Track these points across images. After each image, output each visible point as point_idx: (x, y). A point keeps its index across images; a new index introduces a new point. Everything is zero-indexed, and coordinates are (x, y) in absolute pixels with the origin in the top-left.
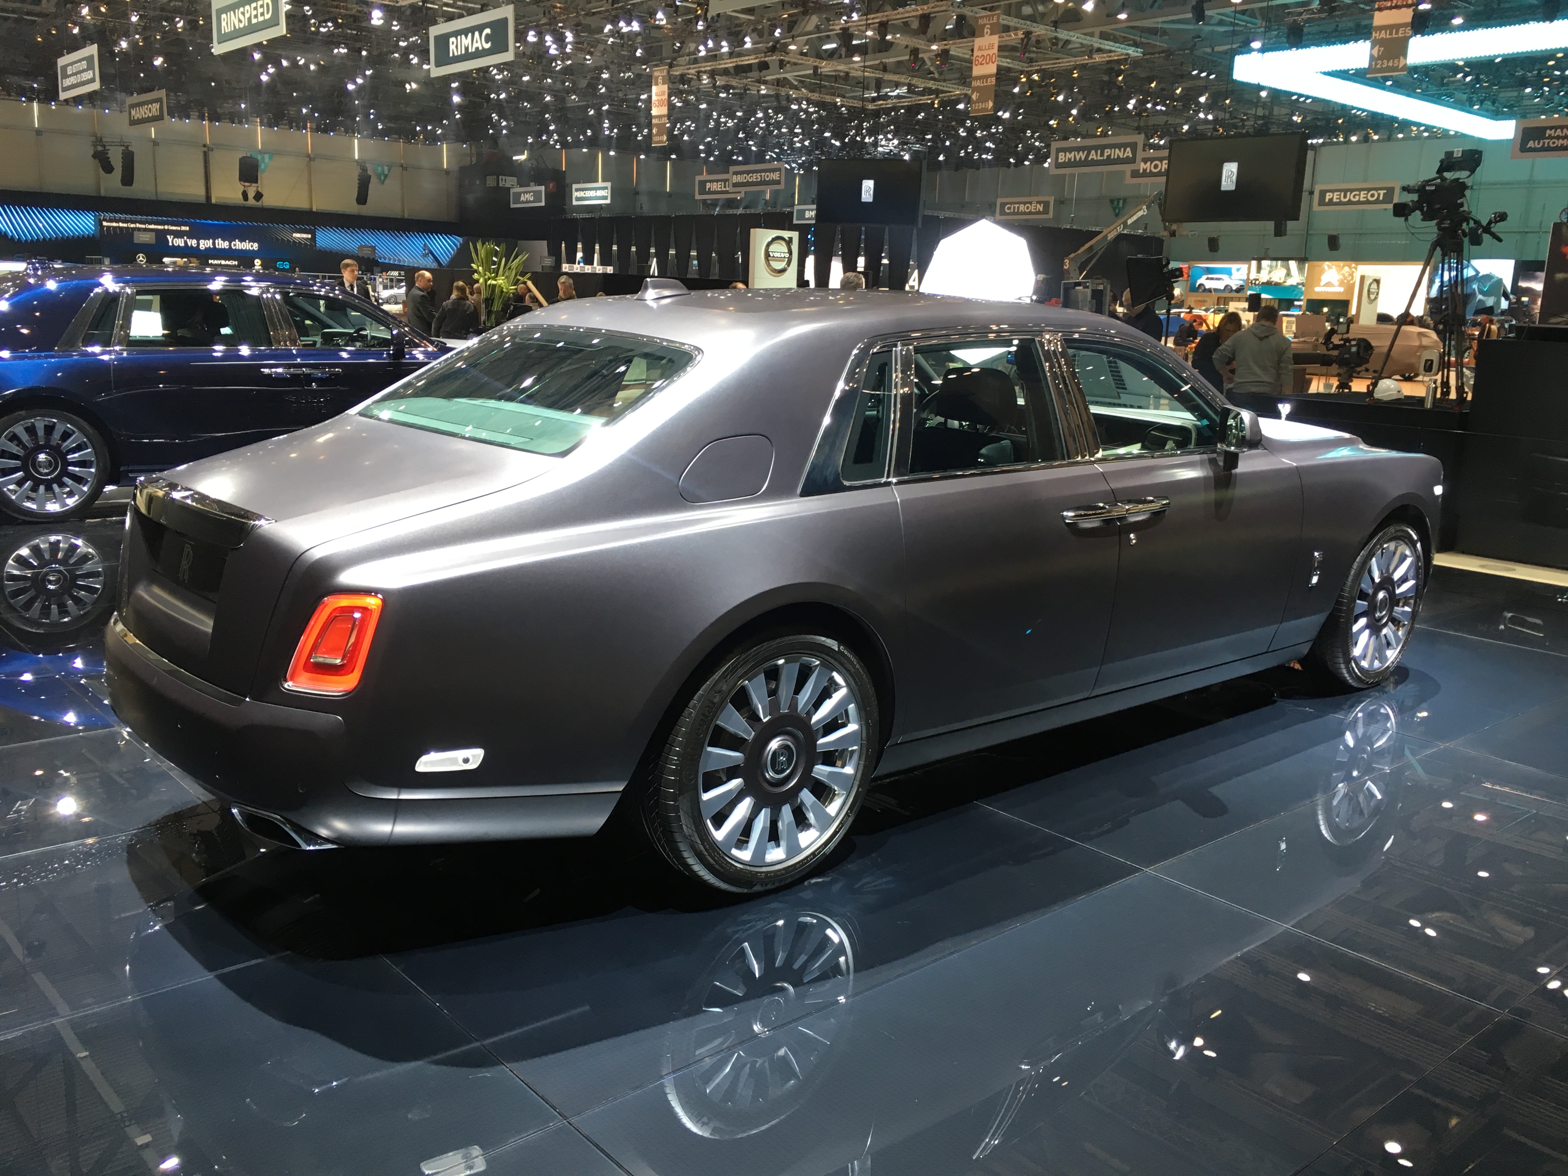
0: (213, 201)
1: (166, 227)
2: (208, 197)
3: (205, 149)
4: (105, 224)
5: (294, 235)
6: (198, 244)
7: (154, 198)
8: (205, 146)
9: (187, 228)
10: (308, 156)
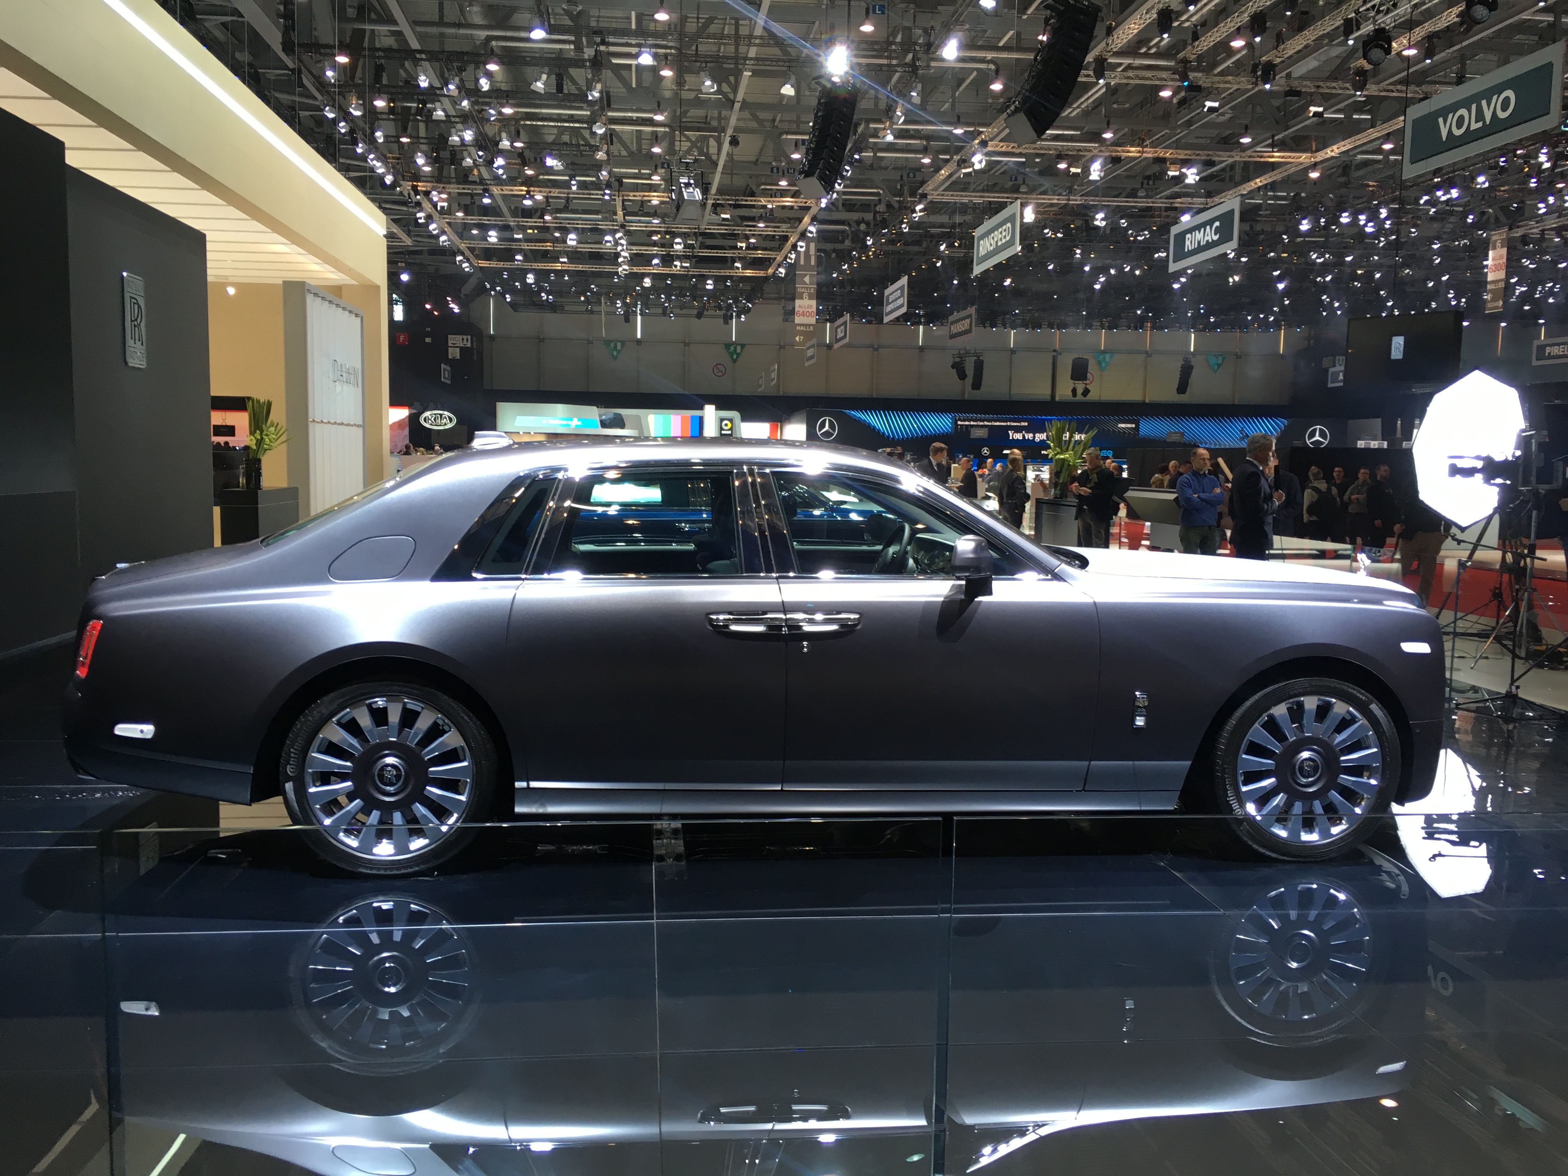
0: (1057, 399)
1: (1009, 424)
2: (1053, 395)
3: (1055, 354)
4: (959, 423)
5: (1120, 425)
6: (1034, 437)
7: (1008, 399)
8: (1055, 351)
9: (1026, 424)
10: (1146, 352)
